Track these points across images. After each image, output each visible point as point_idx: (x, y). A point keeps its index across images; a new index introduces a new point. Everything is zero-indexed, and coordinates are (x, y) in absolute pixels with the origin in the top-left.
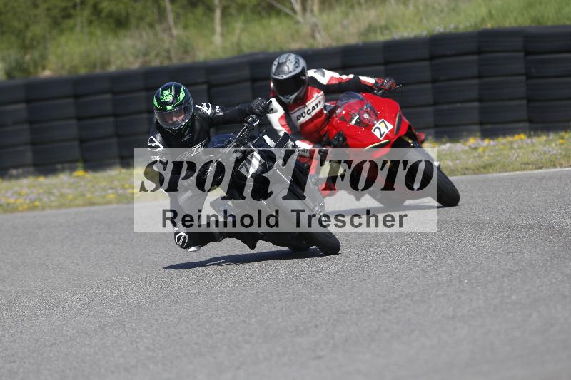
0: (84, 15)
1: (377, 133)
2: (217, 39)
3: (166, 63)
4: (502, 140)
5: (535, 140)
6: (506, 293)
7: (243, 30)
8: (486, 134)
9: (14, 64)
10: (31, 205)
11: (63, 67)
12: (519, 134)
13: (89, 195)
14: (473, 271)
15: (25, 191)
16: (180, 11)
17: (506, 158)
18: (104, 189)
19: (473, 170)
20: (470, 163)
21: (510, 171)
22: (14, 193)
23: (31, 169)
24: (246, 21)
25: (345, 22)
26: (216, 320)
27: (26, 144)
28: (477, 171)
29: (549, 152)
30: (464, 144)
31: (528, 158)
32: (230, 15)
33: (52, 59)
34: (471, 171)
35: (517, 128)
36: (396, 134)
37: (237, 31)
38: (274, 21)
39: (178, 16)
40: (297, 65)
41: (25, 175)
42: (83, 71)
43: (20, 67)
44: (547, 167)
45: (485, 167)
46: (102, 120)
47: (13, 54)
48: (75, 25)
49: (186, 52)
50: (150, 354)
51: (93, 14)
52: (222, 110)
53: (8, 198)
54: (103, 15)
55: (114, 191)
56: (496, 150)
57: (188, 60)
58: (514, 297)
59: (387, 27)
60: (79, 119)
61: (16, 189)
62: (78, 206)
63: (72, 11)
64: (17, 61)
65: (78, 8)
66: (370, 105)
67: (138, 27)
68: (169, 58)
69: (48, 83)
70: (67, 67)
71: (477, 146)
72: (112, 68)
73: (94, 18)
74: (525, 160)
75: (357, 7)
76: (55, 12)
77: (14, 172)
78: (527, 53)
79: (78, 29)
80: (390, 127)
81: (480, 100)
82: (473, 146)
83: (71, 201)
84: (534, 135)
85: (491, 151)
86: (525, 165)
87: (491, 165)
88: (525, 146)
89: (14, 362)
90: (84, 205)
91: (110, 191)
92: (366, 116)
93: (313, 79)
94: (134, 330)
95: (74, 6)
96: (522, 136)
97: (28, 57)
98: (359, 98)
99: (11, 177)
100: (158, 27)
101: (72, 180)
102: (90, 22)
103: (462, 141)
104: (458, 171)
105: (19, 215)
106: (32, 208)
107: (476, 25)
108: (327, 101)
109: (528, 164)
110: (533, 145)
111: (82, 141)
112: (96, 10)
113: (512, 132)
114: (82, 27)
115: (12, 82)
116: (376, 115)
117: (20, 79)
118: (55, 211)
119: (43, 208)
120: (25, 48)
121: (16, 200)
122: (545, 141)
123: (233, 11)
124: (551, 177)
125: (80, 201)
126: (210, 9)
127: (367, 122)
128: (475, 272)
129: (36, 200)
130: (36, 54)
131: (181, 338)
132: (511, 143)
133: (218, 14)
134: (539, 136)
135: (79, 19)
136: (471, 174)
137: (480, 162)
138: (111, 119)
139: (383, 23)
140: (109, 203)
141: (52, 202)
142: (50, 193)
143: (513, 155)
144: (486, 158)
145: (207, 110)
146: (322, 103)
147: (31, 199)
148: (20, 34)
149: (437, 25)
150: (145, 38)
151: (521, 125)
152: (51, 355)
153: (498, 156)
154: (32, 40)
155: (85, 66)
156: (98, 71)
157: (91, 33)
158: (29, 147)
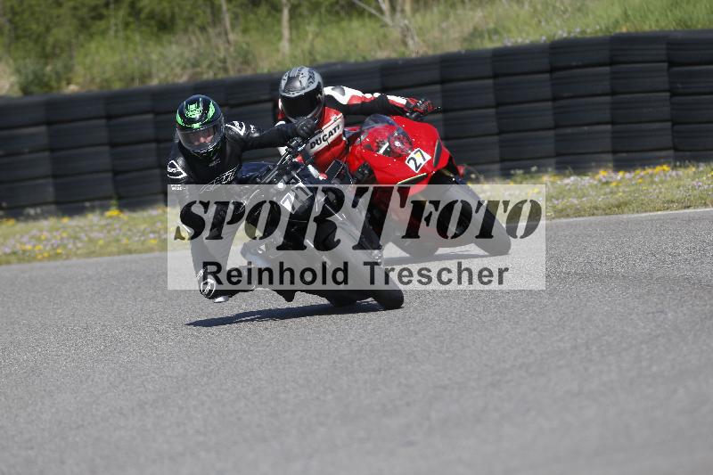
0: (119, 15)
1: (412, 165)
2: (285, 46)
3: (221, 76)
4: (640, 172)
5: (681, 172)
6: (644, 364)
7: (317, 35)
8: (620, 166)
9: (31, 77)
10: (52, 253)
11: (93, 80)
12: (661, 164)
13: (125, 241)
14: (604, 336)
15: (45, 235)
16: (239, 11)
17: (645, 195)
18: (143, 233)
19: (604, 210)
20: (600, 200)
21: (650, 211)
22: (32, 237)
23: (53, 207)
24: (321, 24)
25: (444, 25)
26: (283, 396)
27: (45, 177)
28: (608, 211)
29: (699, 186)
30: (593, 178)
31: (672, 194)
32: (301, 15)
33: (79, 70)
34: (600, 211)
35: (659, 158)
36: (436, 167)
37: (310, 36)
38: (355, 24)
39: (236, 17)
40: (311, 80)
41: (44, 215)
42: (117, 86)
43: (39, 80)
44: (696, 207)
45: (618, 206)
46: (141, 147)
47: (31, 65)
48: (108, 28)
49: (246, 62)
50: (201, 438)
51: (130, 15)
52: (258, 130)
53: (25, 244)
54: (143, 16)
55: (156, 235)
56: (633, 185)
57: (248, 72)
58: (654, 369)
59: (496, 32)
60: (113, 145)
61: (34, 232)
62: (111, 254)
63: (105, 12)
64: (35, 73)
65: (112, 6)
66: (401, 130)
67: (186, 30)
68: (226, 70)
69: (74, 100)
70: (98, 80)
71: (610, 180)
72: (154, 82)
73: (131, 19)
74: (669, 197)
75: (459, 6)
76: (83, 12)
77: (32, 211)
78: (672, 64)
79: (112, 33)
80: (428, 157)
81: (613, 123)
82: (604, 180)
83: (101, 247)
84: (680, 166)
85: (628, 186)
86: (668, 204)
87: (626, 204)
88: (669, 179)
89: (32, 448)
90: (119, 253)
91: (152, 236)
92: (397, 144)
93: (330, 98)
94: (181, 409)
95: (107, 5)
96: (665, 167)
97: (49, 68)
98: (388, 122)
99: (28, 218)
100: (211, 30)
101: (103, 222)
102: (127, 25)
103: (590, 174)
104: (585, 211)
105: (38, 264)
106: (55, 256)
107: (607, 29)
108: (346, 125)
109: (673, 202)
110: (679, 178)
111: (116, 173)
112: (135, 11)
113: (653, 162)
114: (116, 31)
115: (29, 99)
116: (411, 143)
117: (39, 96)
118: (82, 261)
119: (68, 257)
120: (46, 57)
121: (34, 246)
122: (695, 173)
123: (304, 10)
124: (701, 218)
125: (114, 248)
126: (276, 9)
127: (400, 151)
128: (606, 338)
129: (58, 246)
130: (59, 64)
131: (239, 419)
132: (651, 175)
133: (286, 13)
134: (686, 167)
135: (113, 21)
136: (601, 215)
137: (612, 200)
138: (153, 145)
139: (492, 26)
140: (151, 250)
141: (78, 249)
142: (76, 238)
143: (654, 191)
144: (620, 194)
145: (239, 129)
146: (341, 127)
147: (52, 245)
148: (38, 39)
149: (559, 29)
150: (195, 45)
151: (663, 153)
152: (77, 439)
153: (634, 192)
154: (54, 47)
155: (120, 80)
156: (137, 85)
157: (127, 38)
158: (50, 180)
